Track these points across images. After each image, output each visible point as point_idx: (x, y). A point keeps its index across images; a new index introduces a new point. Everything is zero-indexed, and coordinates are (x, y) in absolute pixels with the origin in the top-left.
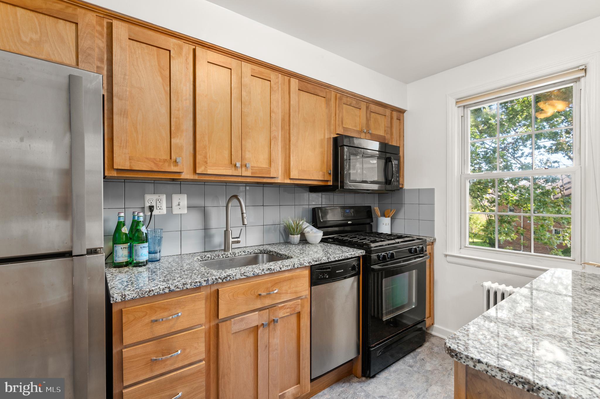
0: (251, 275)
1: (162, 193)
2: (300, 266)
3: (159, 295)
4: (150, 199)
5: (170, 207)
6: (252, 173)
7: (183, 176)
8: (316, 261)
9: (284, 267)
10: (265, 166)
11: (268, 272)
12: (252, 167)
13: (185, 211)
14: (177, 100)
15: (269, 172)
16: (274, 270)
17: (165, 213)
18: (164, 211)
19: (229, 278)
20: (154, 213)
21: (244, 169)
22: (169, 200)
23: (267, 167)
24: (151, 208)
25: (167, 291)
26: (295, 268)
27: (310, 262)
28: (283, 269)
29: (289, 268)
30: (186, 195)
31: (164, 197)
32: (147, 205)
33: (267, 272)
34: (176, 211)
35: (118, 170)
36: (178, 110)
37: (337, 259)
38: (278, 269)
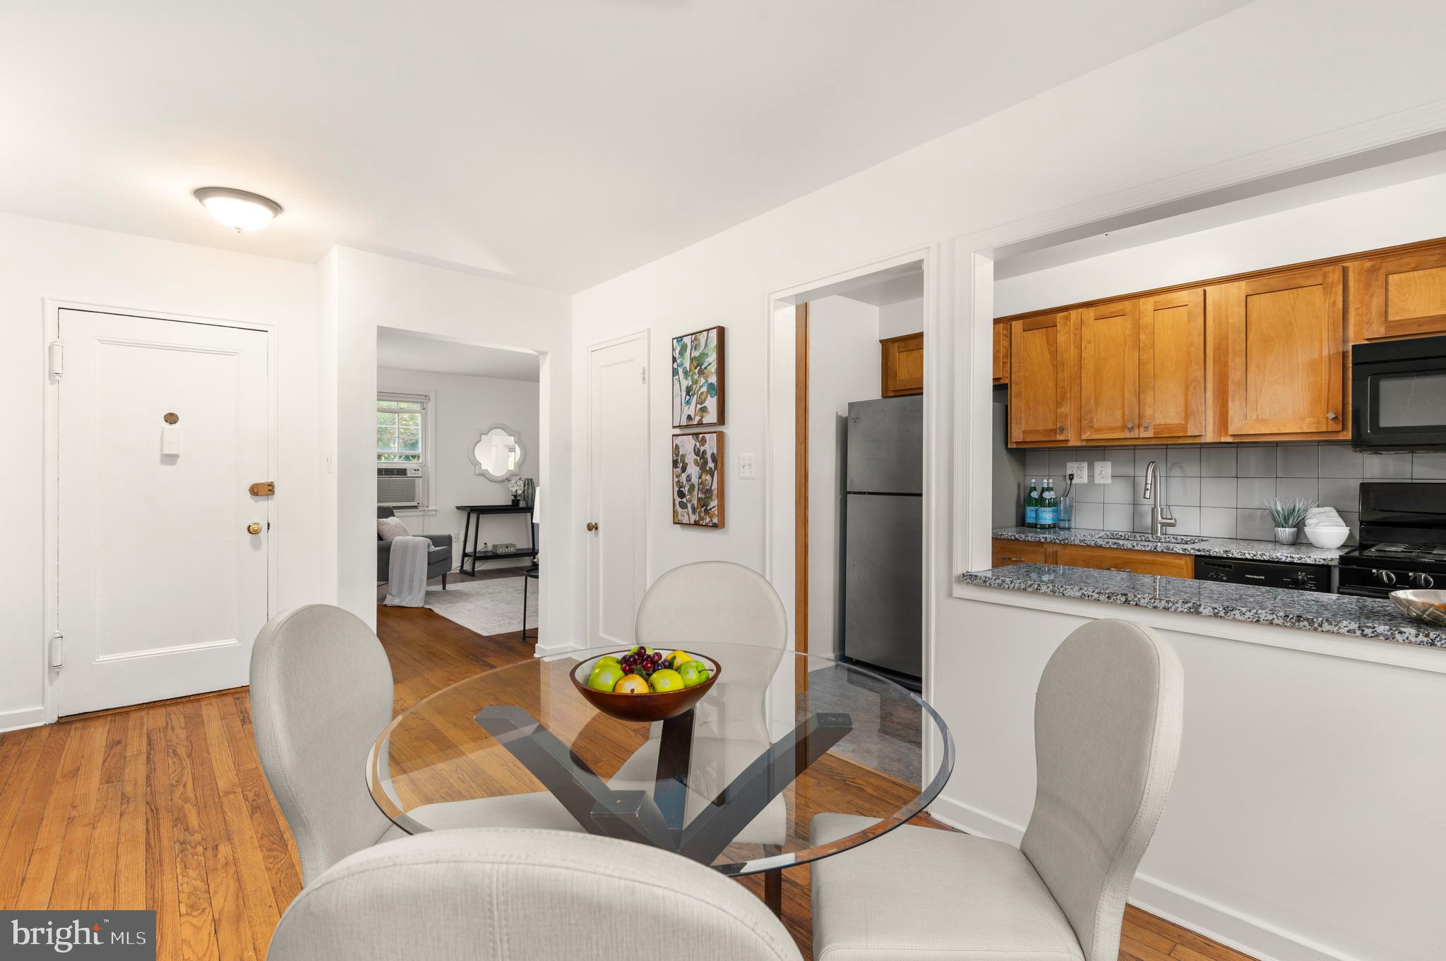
0: (1093, 544)
1: (1083, 461)
2: (1166, 551)
3: (1008, 540)
4: (1071, 467)
5: (1091, 476)
6: (1154, 433)
7: (1070, 444)
8: (1199, 551)
9: (1139, 546)
10: (1176, 422)
11: (1115, 546)
12: (1155, 425)
13: (1109, 481)
14: (1063, 371)
15: (1185, 428)
16: (1123, 546)
17: (1086, 482)
18: (1085, 480)
19: (1066, 541)
20: (1074, 482)
21: (1142, 429)
22: (1091, 467)
23: (1183, 423)
24: (1071, 477)
25: (1013, 538)
26: (1158, 552)
27: (1185, 549)
28: (1136, 548)
29: (1148, 549)
30: (1110, 463)
31: (1085, 465)
32: (1069, 472)
33: (1112, 546)
34: (1098, 480)
35: (1016, 443)
36: (1064, 380)
37: (1249, 557)
38: (1130, 546)
